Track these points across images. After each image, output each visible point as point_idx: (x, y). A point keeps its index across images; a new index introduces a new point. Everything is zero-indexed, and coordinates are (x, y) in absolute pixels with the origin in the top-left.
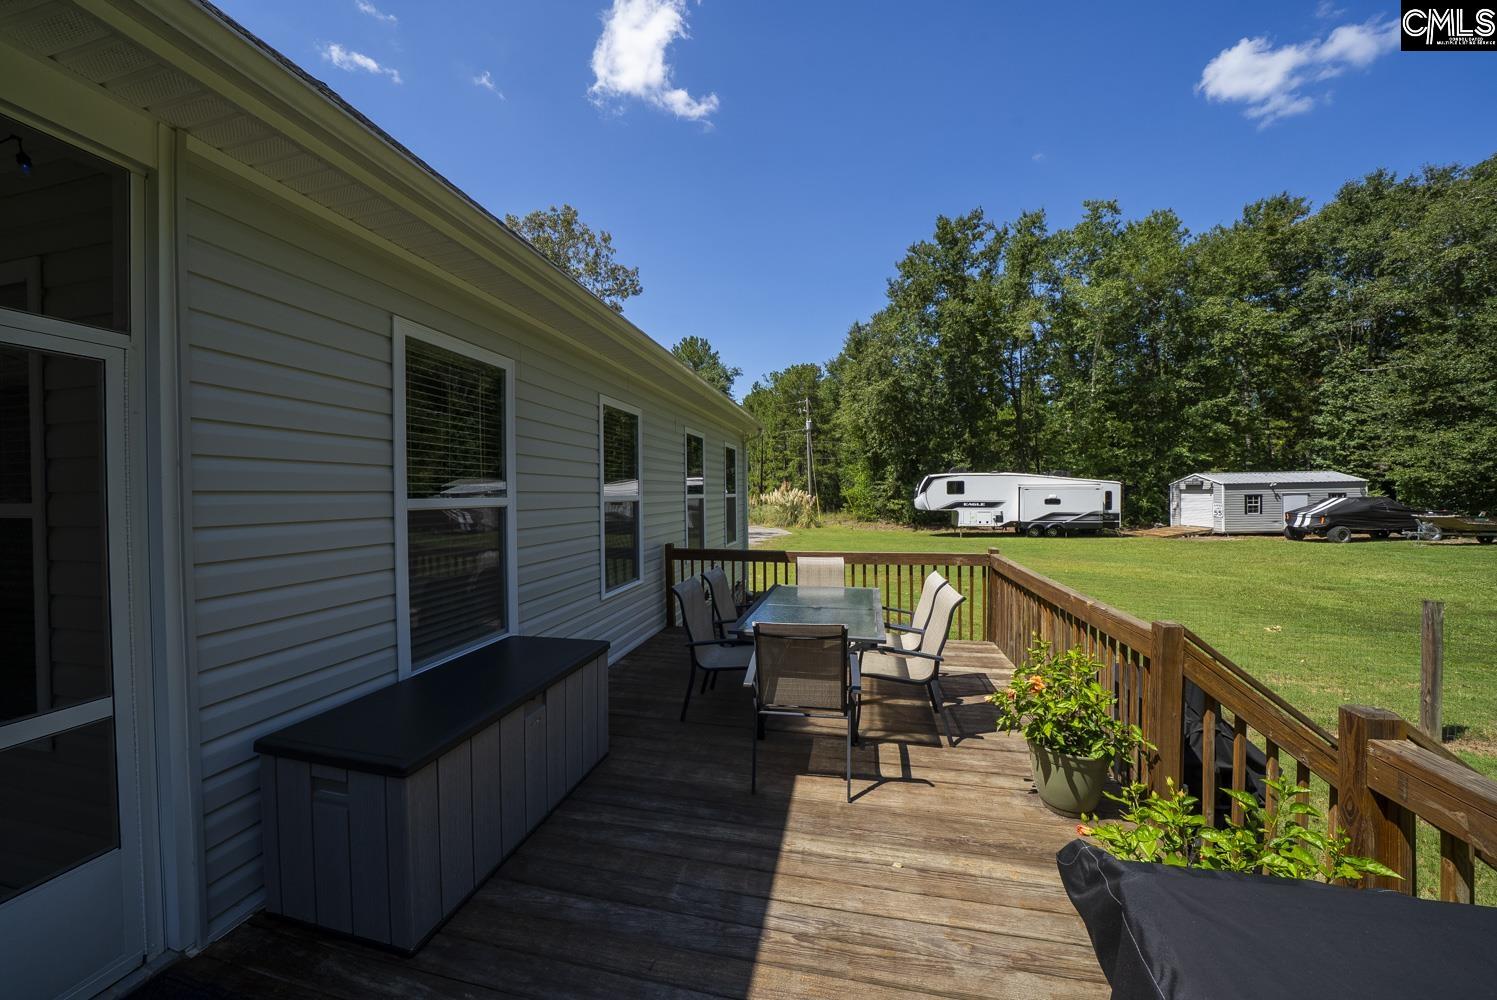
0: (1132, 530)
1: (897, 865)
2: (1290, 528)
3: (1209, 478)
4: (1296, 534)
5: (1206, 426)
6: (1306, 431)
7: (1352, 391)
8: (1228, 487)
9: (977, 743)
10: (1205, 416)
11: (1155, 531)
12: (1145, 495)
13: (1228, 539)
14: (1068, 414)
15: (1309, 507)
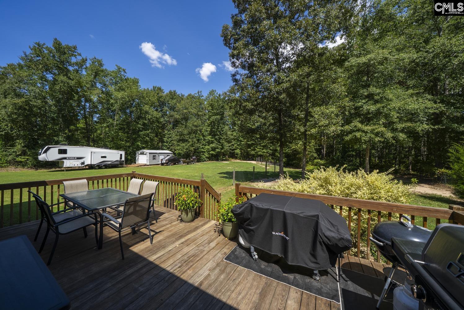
0: (126, 165)
1: (178, 246)
2: (161, 163)
3: (146, 151)
4: (162, 164)
5: (144, 138)
6: (163, 142)
7: (170, 134)
8: (150, 153)
9: (160, 220)
10: (144, 135)
11: (132, 165)
12: (129, 155)
13: (150, 166)
14: (107, 129)
15: (164, 158)
